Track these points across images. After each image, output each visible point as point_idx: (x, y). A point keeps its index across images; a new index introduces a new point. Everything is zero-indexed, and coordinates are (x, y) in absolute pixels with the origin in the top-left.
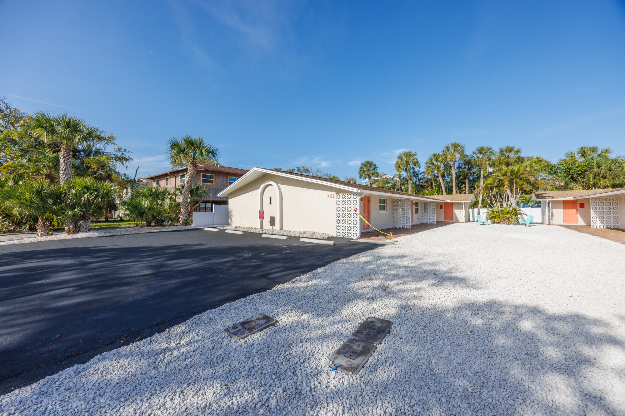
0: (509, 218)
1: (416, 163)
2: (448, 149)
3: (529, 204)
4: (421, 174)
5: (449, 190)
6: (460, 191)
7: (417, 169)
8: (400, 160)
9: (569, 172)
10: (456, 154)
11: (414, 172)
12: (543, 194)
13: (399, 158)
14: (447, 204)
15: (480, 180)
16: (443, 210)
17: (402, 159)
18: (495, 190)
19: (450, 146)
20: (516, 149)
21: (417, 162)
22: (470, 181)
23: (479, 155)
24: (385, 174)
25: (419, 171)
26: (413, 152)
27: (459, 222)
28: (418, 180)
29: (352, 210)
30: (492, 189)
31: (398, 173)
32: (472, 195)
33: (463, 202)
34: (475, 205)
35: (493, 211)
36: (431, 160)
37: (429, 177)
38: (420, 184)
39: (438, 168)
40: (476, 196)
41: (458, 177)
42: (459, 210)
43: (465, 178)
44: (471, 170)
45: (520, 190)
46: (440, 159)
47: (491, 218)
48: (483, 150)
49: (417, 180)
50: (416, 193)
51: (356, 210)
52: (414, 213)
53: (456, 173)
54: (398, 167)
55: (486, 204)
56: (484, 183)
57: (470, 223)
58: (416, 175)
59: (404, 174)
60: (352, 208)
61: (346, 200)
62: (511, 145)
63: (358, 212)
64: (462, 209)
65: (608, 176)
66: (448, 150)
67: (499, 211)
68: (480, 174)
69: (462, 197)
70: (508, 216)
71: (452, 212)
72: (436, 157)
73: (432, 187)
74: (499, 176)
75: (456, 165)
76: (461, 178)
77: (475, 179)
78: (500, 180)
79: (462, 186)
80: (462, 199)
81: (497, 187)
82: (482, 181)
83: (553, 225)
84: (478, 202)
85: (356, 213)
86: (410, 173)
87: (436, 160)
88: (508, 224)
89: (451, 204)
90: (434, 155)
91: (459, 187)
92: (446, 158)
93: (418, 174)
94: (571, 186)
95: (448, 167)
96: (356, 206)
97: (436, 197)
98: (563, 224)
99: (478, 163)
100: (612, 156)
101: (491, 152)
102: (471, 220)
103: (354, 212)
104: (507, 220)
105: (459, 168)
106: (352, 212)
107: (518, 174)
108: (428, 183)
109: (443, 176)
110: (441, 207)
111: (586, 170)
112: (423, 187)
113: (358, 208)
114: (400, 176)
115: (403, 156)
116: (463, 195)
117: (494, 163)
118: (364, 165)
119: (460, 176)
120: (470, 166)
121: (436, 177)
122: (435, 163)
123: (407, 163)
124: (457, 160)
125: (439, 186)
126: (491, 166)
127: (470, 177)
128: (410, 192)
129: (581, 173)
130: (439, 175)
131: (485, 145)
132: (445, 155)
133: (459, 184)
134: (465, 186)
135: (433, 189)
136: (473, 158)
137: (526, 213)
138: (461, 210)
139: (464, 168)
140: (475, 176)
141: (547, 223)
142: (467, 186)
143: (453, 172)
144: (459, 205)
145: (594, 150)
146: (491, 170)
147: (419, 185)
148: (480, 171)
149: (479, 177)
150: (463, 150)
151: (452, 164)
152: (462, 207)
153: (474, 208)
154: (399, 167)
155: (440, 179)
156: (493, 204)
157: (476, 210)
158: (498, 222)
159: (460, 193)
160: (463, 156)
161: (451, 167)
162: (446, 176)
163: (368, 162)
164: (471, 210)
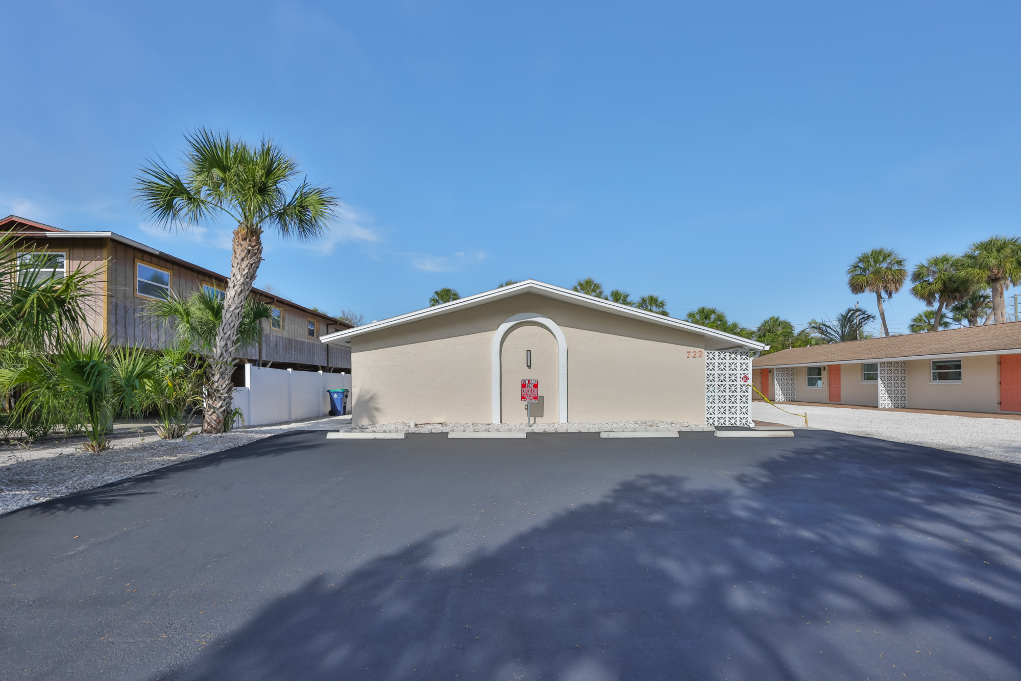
29: (738, 379)
51: (745, 379)
60: (738, 376)
61: (728, 361)
63: (750, 382)
85: (746, 383)
96: (746, 372)
103: (743, 383)
106: (739, 382)
113: (750, 376)
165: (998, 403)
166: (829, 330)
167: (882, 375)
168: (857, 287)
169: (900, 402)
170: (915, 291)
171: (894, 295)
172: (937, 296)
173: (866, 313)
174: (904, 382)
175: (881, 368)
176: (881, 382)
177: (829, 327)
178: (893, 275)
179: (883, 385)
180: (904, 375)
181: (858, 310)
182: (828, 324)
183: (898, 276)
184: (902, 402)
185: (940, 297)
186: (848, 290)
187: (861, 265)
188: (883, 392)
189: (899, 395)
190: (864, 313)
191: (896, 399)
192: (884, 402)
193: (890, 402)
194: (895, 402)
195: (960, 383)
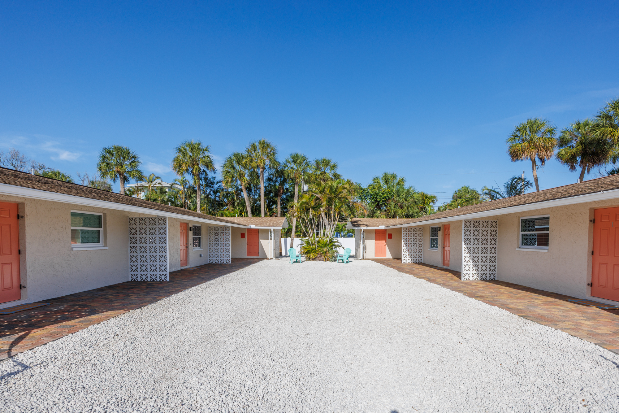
0: (326, 253)
1: (209, 164)
2: (254, 148)
3: (342, 234)
4: (218, 183)
5: (256, 211)
6: (271, 212)
7: (210, 175)
8: (181, 155)
9: (376, 198)
10: (265, 157)
11: (206, 179)
12: (358, 221)
13: (180, 150)
14: (250, 230)
15: (294, 199)
16: (245, 240)
17: (185, 154)
18: (312, 213)
19: (257, 144)
20: (332, 164)
21: (211, 162)
22: (282, 200)
23: (293, 165)
24: (158, 178)
25: (214, 178)
26: (204, 145)
27: (266, 258)
28: (214, 192)
30: (308, 211)
31: (180, 178)
32: (284, 218)
33: (272, 228)
34: (287, 233)
35: (308, 243)
36: (230, 160)
37: (230, 189)
38: (217, 199)
39: (241, 175)
40: (290, 221)
41: (267, 194)
42: (267, 241)
43: (276, 195)
44: (284, 185)
45: (338, 215)
46: (244, 162)
47: (307, 253)
48: (297, 159)
49: (212, 193)
50: (210, 213)
52: (191, 247)
53: (265, 187)
54: (178, 166)
55: (301, 232)
56: (298, 202)
57: (281, 260)
58: (210, 184)
59: (190, 180)
62: (327, 157)
64: (271, 239)
65: (404, 206)
66: (255, 150)
67: (315, 242)
68: (294, 192)
69: (271, 221)
70: (325, 249)
71: (258, 243)
72: (239, 158)
73: (233, 205)
74: (316, 193)
75: (266, 175)
76: (272, 195)
77: (288, 198)
78: (317, 199)
79: (273, 207)
80: (271, 224)
81: (313, 208)
82: (296, 201)
83: (366, 259)
84: (292, 230)
86: (200, 179)
87: (239, 163)
88: (325, 260)
89: (257, 231)
90: (235, 155)
91: (269, 207)
92: (252, 161)
93: (213, 183)
94: (377, 214)
95: (255, 176)
97: (236, 219)
98: (374, 257)
99: (292, 176)
100: (407, 186)
101: (306, 163)
102: (284, 254)
104: (323, 255)
105: (269, 180)
107: (337, 192)
108: (227, 198)
109: (249, 189)
110: (243, 236)
111: (389, 198)
112: (221, 204)
114: (184, 183)
115: (187, 148)
116: (273, 218)
117: (309, 178)
118: (109, 152)
119: (270, 192)
120: (282, 179)
121: (239, 192)
122: (238, 168)
123: (194, 162)
124: (267, 168)
125: (243, 204)
126: (306, 182)
127: (283, 196)
128: (198, 211)
129: (386, 201)
130: (243, 187)
131: (300, 153)
132: (250, 156)
133: (269, 203)
134: (276, 207)
135: (236, 208)
136: (286, 169)
137: (342, 246)
138: (269, 240)
139: (276, 181)
140: (289, 194)
141: (361, 257)
142: (279, 206)
143: (262, 186)
144: (266, 233)
145: (394, 177)
146: (305, 188)
147: (214, 200)
148: (294, 189)
149: (292, 196)
150: (274, 153)
151: (260, 172)
152: (271, 236)
153: (287, 237)
154: (180, 166)
155: (245, 194)
156: (308, 233)
157: (289, 239)
158: (314, 257)
159: (271, 216)
160: (274, 162)
161: (258, 177)
162: (253, 191)
163: (118, 149)
164: (283, 239)
165: (588, 285)
166: (498, 196)
167: (466, 237)
168: (515, 155)
169: (488, 272)
170: (560, 157)
171: (546, 162)
172: (579, 159)
173: (526, 180)
174: (495, 246)
175: (466, 229)
176: (465, 246)
177: (498, 193)
178: (544, 143)
179: (467, 251)
180: (495, 237)
181: (519, 179)
182: (497, 190)
183: (549, 143)
184: (491, 272)
185: (582, 162)
186: (509, 158)
187: (519, 134)
188: (467, 259)
189: (488, 264)
190: (524, 181)
191: (484, 268)
192: (468, 272)
193: (475, 272)
194: (482, 272)
195: (546, 251)
